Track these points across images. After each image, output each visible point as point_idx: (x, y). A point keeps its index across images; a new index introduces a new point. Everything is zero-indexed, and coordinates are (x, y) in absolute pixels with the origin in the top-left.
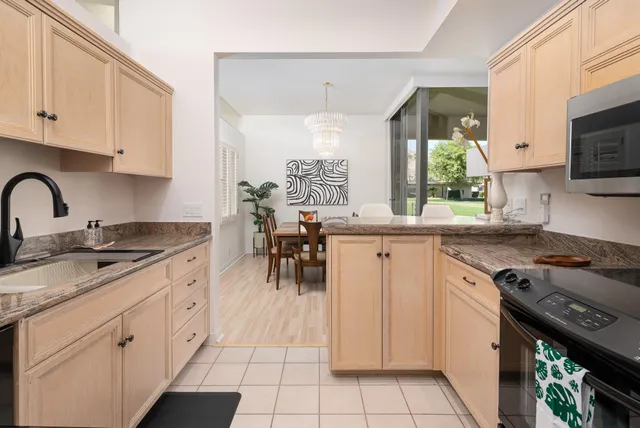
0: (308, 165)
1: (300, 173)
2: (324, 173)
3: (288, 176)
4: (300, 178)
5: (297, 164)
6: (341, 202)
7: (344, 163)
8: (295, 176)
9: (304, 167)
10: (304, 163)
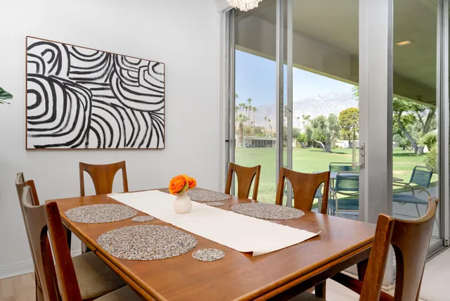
0: (83, 57)
1: (63, 75)
2: (120, 81)
3: (30, 78)
4: (63, 87)
5: (57, 52)
6: (153, 144)
7: (159, 69)
8: (51, 80)
9: (74, 62)
10: (73, 52)
